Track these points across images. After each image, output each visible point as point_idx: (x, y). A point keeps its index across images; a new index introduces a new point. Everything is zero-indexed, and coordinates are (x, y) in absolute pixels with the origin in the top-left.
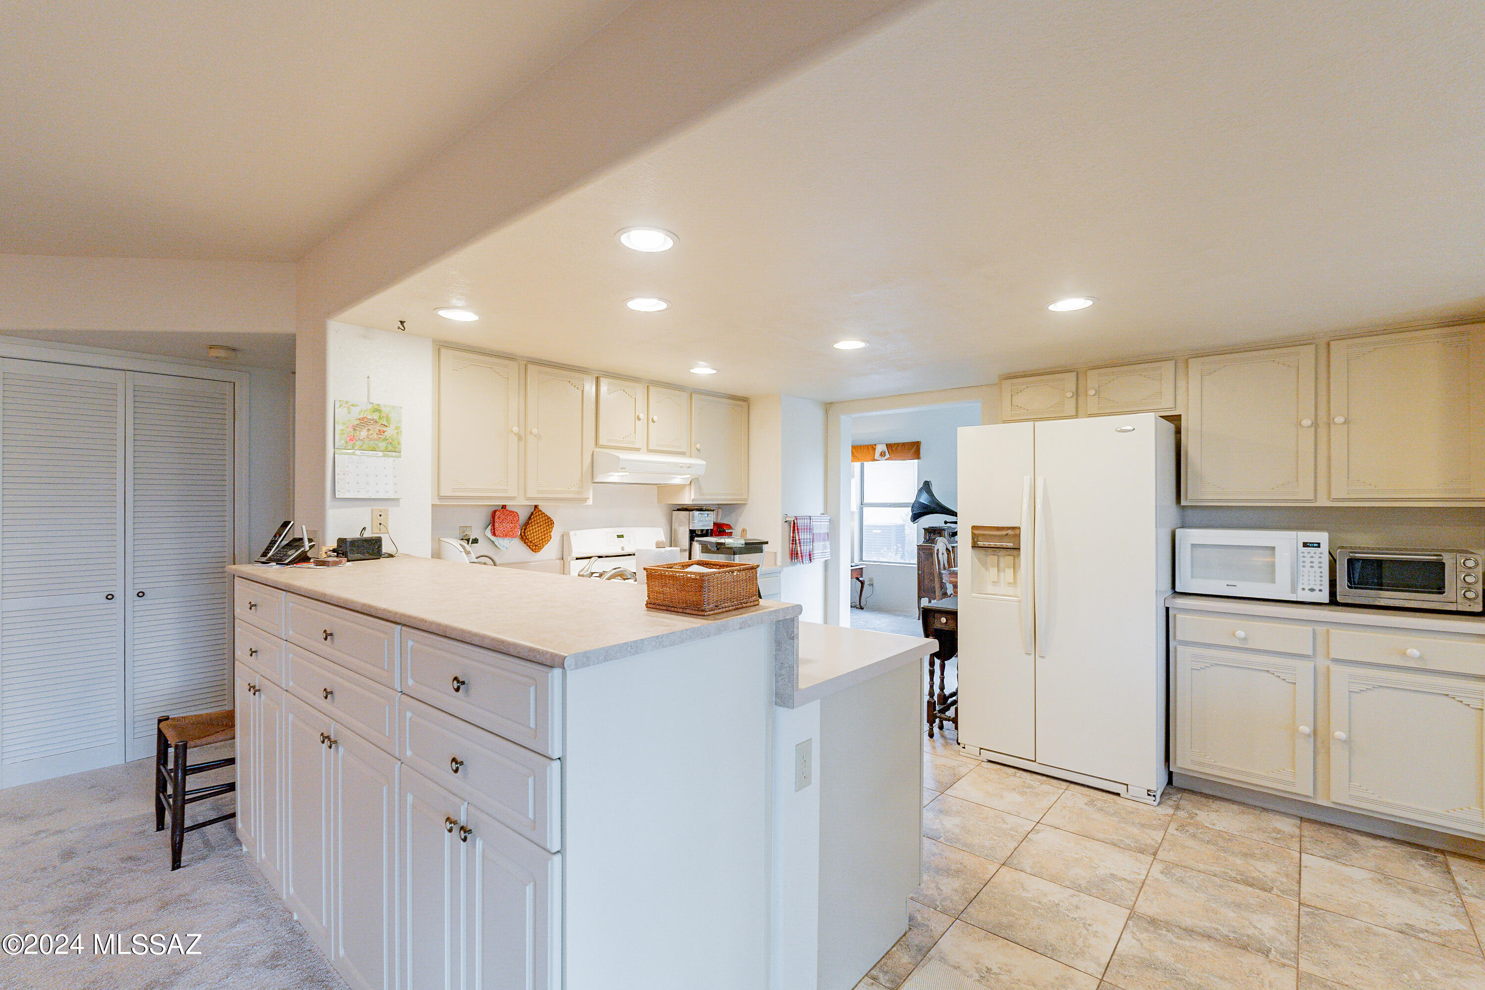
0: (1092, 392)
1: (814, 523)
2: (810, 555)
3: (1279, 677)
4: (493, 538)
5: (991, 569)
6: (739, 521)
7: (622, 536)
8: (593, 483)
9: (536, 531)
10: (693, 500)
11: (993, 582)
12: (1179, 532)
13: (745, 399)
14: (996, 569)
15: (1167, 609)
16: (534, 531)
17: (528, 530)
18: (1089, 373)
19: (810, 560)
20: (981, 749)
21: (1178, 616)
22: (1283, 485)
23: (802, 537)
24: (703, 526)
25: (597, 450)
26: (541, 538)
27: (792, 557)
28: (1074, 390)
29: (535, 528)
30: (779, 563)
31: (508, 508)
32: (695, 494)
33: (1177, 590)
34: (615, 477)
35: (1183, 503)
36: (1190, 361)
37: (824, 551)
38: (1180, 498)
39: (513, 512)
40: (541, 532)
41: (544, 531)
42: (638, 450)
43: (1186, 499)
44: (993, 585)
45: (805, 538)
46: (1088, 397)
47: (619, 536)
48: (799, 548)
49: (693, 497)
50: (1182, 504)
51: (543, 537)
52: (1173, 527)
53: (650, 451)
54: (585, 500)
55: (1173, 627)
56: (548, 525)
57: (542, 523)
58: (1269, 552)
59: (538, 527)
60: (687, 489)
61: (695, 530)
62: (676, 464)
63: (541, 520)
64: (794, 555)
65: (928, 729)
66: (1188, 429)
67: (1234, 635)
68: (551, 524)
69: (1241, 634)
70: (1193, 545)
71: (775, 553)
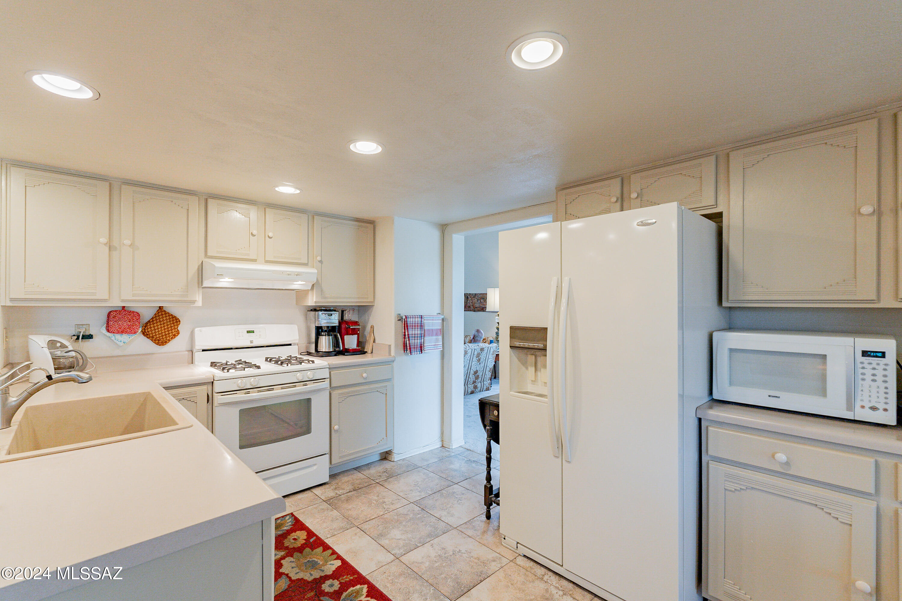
0: (634, 195)
1: (425, 321)
2: (421, 347)
3: (830, 514)
4: (108, 334)
5: (529, 368)
6: (370, 320)
7: (253, 332)
8: (203, 288)
9: (158, 329)
10: (316, 302)
11: (532, 381)
12: (716, 335)
13: (372, 223)
14: (534, 369)
15: (700, 420)
16: (156, 328)
17: (149, 327)
18: (633, 176)
19: (421, 351)
20: (518, 543)
21: (710, 428)
22: (838, 283)
23: (410, 332)
24: (327, 323)
25: (207, 260)
26: (164, 334)
27: (404, 349)
28: (619, 195)
29: (157, 326)
30: (393, 353)
31: (126, 308)
32: (316, 298)
33: (716, 396)
34: (225, 282)
35: (725, 304)
36: (732, 155)
37: (437, 344)
38: (722, 300)
39: (133, 312)
40: (165, 329)
41: (168, 328)
42: (254, 261)
43: (728, 300)
44: (532, 384)
45: (416, 333)
46: (632, 201)
47: (248, 332)
48: (408, 342)
49: (315, 300)
50: (723, 306)
51: (167, 333)
52: (710, 330)
53: (267, 262)
54: (194, 302)
55: (705, 441)
56: (173, 323)
57: (165, 322)
58: (819, 360)
59: (161, 324)
60: (310, 293)
61: (321, 327)
62: (283, 272)
63: (165, 319)
64: (406, 348)
65: (486, 511)
66: (729, 226)
67: (773, 456)
68: (177, 322)
69: (781, 457)
70: (731, 350)
71: (390, 346)
